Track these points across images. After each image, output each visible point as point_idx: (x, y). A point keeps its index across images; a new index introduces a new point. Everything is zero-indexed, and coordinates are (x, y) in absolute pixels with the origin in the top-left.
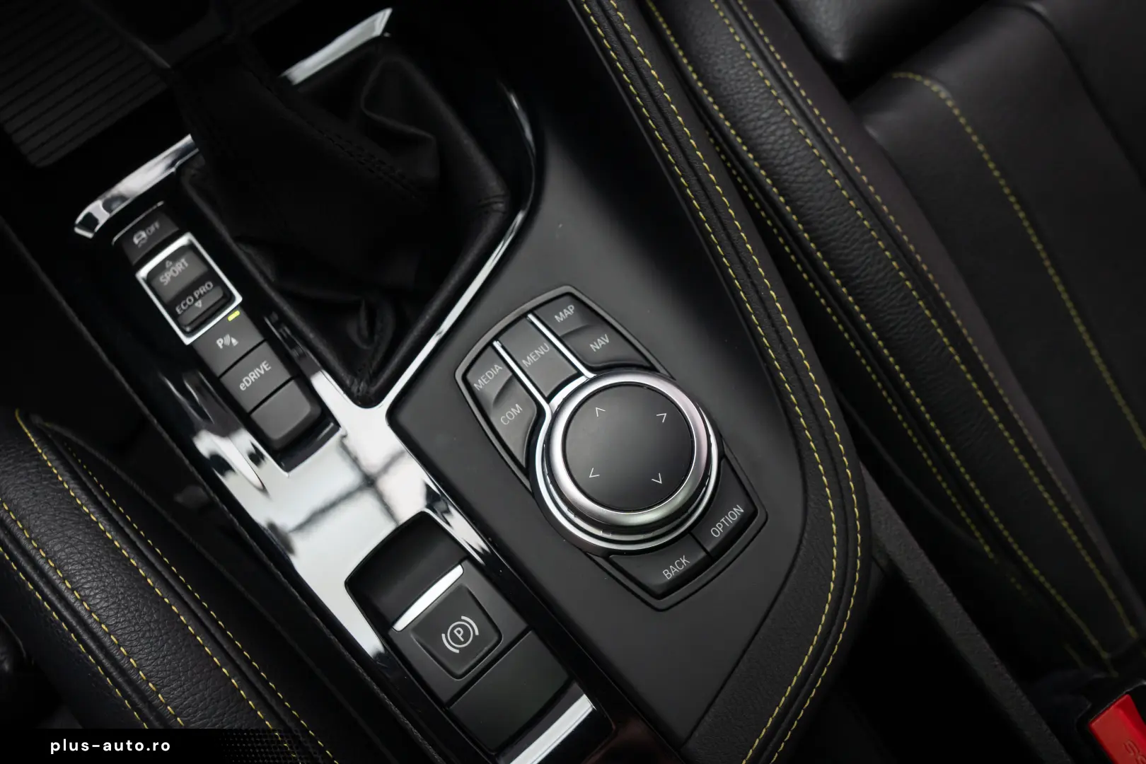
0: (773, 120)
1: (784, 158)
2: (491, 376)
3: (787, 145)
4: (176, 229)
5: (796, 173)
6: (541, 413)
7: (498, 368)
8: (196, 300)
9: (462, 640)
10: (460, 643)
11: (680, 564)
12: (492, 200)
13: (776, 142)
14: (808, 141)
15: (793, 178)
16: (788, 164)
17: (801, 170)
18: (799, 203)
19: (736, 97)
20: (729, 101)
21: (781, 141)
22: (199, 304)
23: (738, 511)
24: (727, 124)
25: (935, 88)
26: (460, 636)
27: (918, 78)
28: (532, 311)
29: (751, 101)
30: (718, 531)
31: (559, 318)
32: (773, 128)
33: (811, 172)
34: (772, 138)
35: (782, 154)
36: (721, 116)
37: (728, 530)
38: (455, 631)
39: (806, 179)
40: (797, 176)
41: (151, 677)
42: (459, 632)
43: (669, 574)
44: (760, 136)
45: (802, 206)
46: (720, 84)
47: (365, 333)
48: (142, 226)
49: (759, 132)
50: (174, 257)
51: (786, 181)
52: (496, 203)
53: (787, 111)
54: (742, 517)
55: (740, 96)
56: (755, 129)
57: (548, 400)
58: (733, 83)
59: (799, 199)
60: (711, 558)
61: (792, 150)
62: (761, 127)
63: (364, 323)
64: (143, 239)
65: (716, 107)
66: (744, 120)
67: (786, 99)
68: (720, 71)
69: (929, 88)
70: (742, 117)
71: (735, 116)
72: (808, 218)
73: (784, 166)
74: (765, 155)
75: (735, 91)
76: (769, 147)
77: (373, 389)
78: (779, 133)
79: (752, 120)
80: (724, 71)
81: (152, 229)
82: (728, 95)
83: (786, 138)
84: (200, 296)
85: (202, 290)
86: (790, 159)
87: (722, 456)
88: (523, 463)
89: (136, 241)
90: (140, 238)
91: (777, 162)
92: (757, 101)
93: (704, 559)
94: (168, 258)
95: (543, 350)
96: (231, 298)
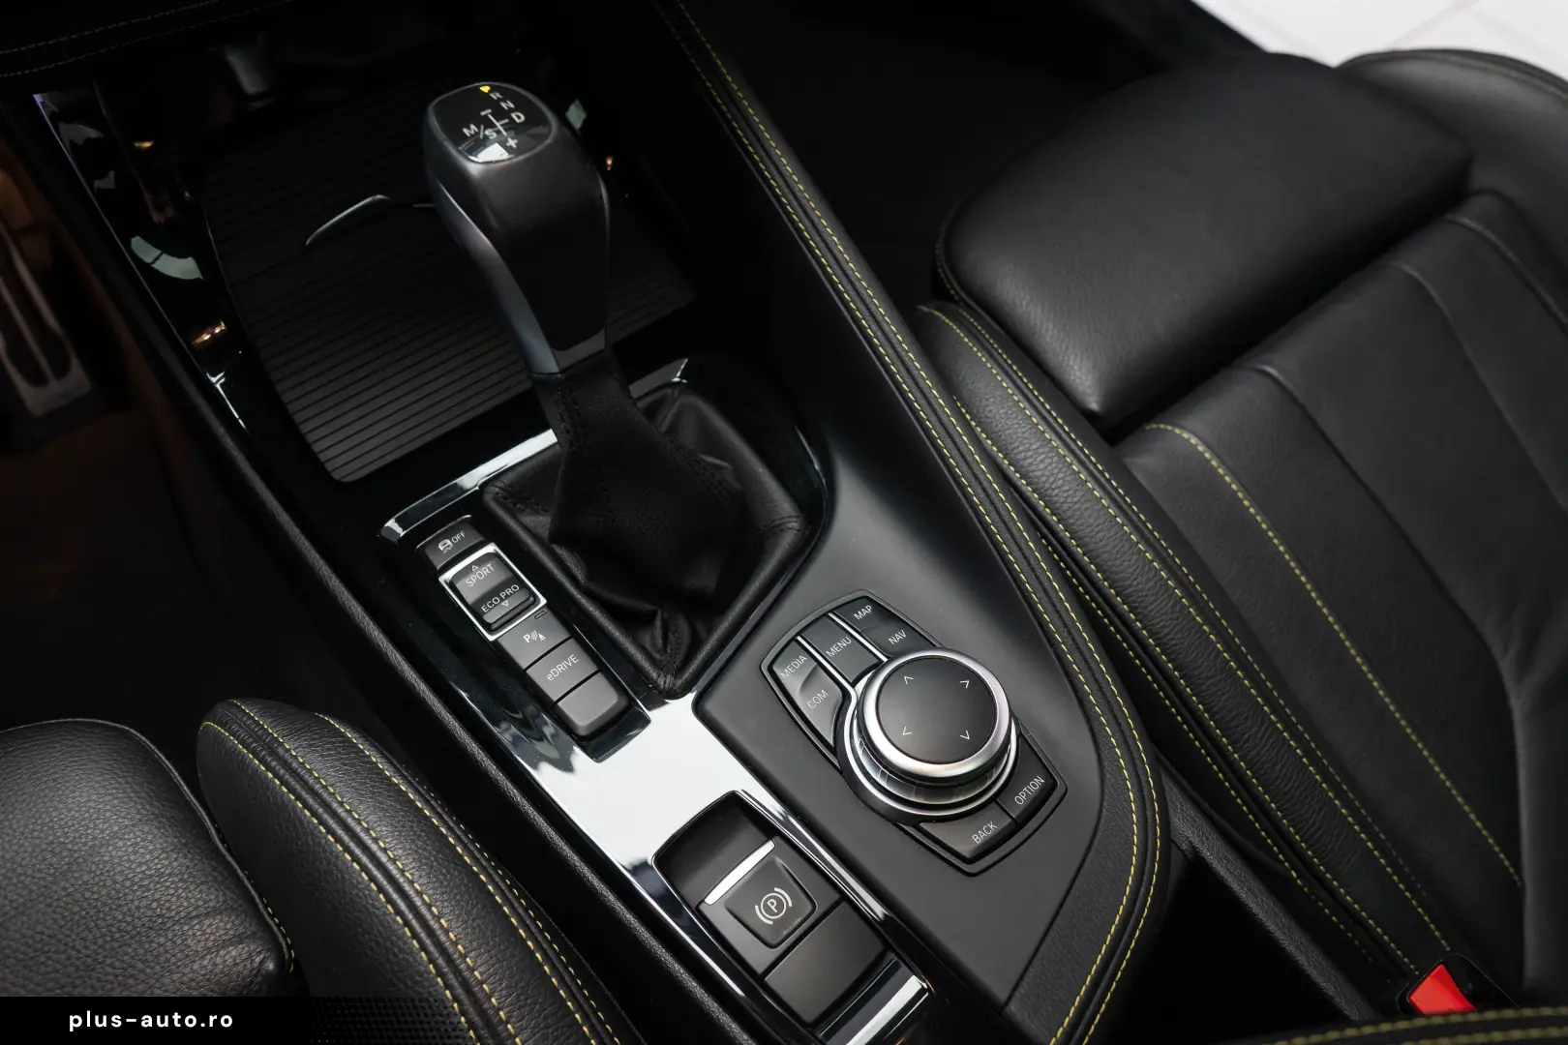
0: (1041, 450)
1: (1054, 481)
2: (796, 665)
3: (1056, 471)
4: (481, 539)
5: (1065, 495)
6: (846, 695)
7: (803, 658)
8: (502, 600)
9: (776, 911)
10: (774, 914)
11: (988, 829)
12: (786, 520)
13: (1046, 468)
14: (1074, 467)
15: (1062, 500)
16: (1059, 487)
17: (1070, 492)
18: (1071, 521)
19: (1007, 432)
20: (1000, 436)
21: (1050, 468)
22: (506, 603)
23: (1039, 781)
24: (1001, 455)
25: (1185, 435)
26: (773, 908)
27: (1169, 428)
28: (832, 611)
29: (1020, 435)
30: (1022, 799)
31: (859, 616)
32: (1042, 456)
33: (1079, 494)
34: (1042, 466)
35: (1052, 479)
36: (995, 448)
37: (1031, 798)
38: (769, 903)
39: (1075, 499)
40: (1066, 497)
41: (460, 939)
42: (772, 904)
43: (979, 838)
44: (1031, 464)
45: (1073, 524)
46: (992, 422)
47: (660, 642)
48: (448, 535)
49: (1030, 460)
50: (480, 562)
51: (1056, 502)
52: (790, 522)
53: (1053, 443)
54: (1043, 787)
55: (1010, 431)
56: (1025, 459)
57: (853, 685)
58: (1003, 421)
59: (1070, 518)
60: (1018, 825)
61: (1060, 476)
62: (1031, 457)
63: (658, 632)
64: (448, 546)
65: (989, 442)
66: (1016, 451)
67: (1051, 433)
68: (991, 411)
69: (1179, 436)
70: (1014, 449)
71: (1007, 449)
72: (1080, 533)
73: (1054, 489)
74: (1036, 480)
75: (1006, 427)
76: (1040, 473)
77: (679, 682)
78: (1048, 461)
79: (1021, 452)
80: (995, 411)
81: (458, 537)
82: (1000, 431)
83: (1054, 465)
84: (507, 596)
85: (509, 591)
86: (1060, 482)
87: (1019, 736)
88: (831, 741)
89: (441, 547)
90: (445, 545)
91: (1047, 485)
92: (1026, 435)
93: (1009, 824)
94: (475, 563)
95: (844, 643)
96: (536, 601)
